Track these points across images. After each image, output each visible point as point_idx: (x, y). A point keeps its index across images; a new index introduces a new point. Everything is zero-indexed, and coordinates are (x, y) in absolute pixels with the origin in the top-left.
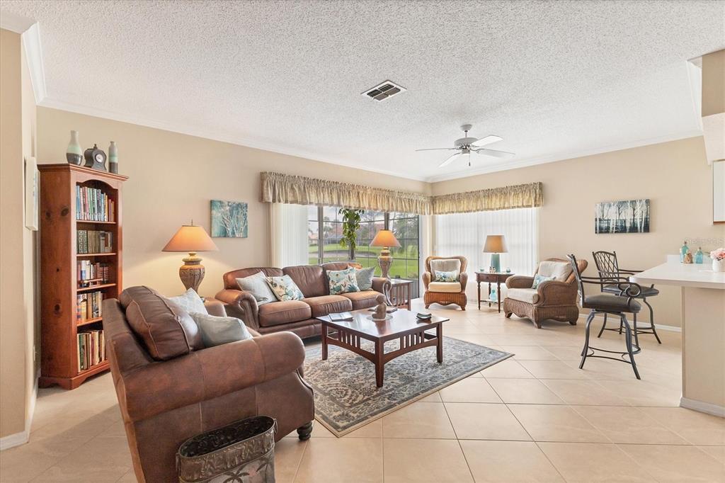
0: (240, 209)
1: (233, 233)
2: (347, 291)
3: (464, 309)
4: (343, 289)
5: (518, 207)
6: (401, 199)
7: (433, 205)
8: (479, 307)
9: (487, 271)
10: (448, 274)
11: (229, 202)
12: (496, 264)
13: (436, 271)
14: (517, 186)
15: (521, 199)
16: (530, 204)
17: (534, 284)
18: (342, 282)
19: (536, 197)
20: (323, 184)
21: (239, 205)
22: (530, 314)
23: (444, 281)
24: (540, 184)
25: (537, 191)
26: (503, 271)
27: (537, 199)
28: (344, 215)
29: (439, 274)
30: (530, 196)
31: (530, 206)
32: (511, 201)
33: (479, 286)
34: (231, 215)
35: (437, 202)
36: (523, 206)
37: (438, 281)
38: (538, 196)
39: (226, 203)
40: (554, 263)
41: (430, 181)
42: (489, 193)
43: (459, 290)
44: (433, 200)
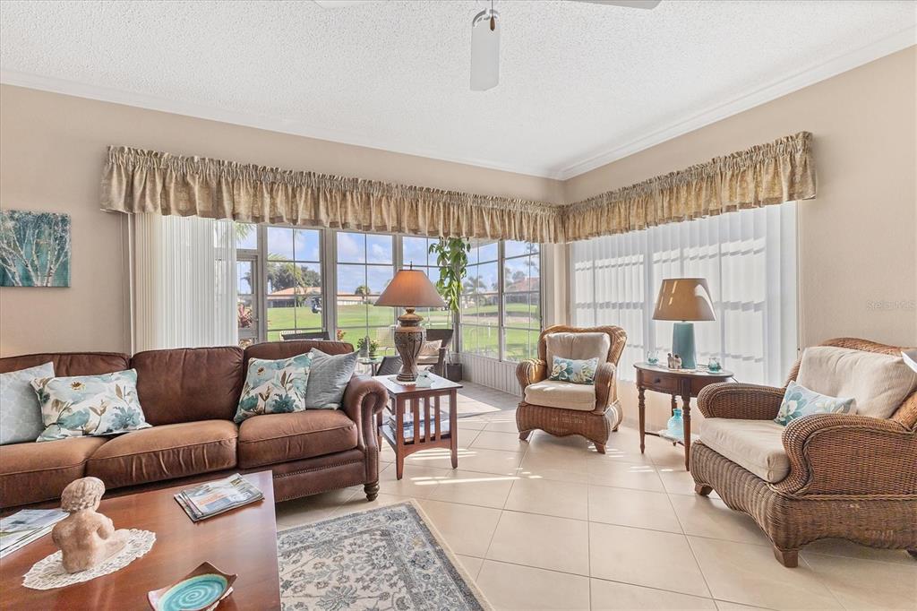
0: (45, 227)
1: (27, 277)
2: (269, 409)
3: (601, 451)
4: (261, 404)
5: (743, 206)
6: (480, 210)
7: (563, 223)
8: (643, 447)
9: (663, 364)
10: (578, 364)
11: (14, 212)
12: (684, 346)
13: (556, 358)
14: (739, 154)
15: (752, 186)
16: (777, 194)
17: (783, 410)
18: (262, 389)
19: (793, 174)
20: (271, 175)
21: (42, 219)
22: (760, 508)
23: (568, 381)
24: (807, 136)
25: (798, 156)
26: (700, 367)
27: (798, 178)
28: (438, 254)
29: (559, 363)
30: (776, 173)
31: (778, 200)
32: (725, 194)
33: (642, 398)
34: (21, 240)
35: (571, 216)
36: (758, 203)
37: (556, 379)
38: (799, 170)
39: (6, 214)
40: (848, 354)
41: (559, 177)
42: (672, 185)
43: (591, 406)
44: (564, 215)
